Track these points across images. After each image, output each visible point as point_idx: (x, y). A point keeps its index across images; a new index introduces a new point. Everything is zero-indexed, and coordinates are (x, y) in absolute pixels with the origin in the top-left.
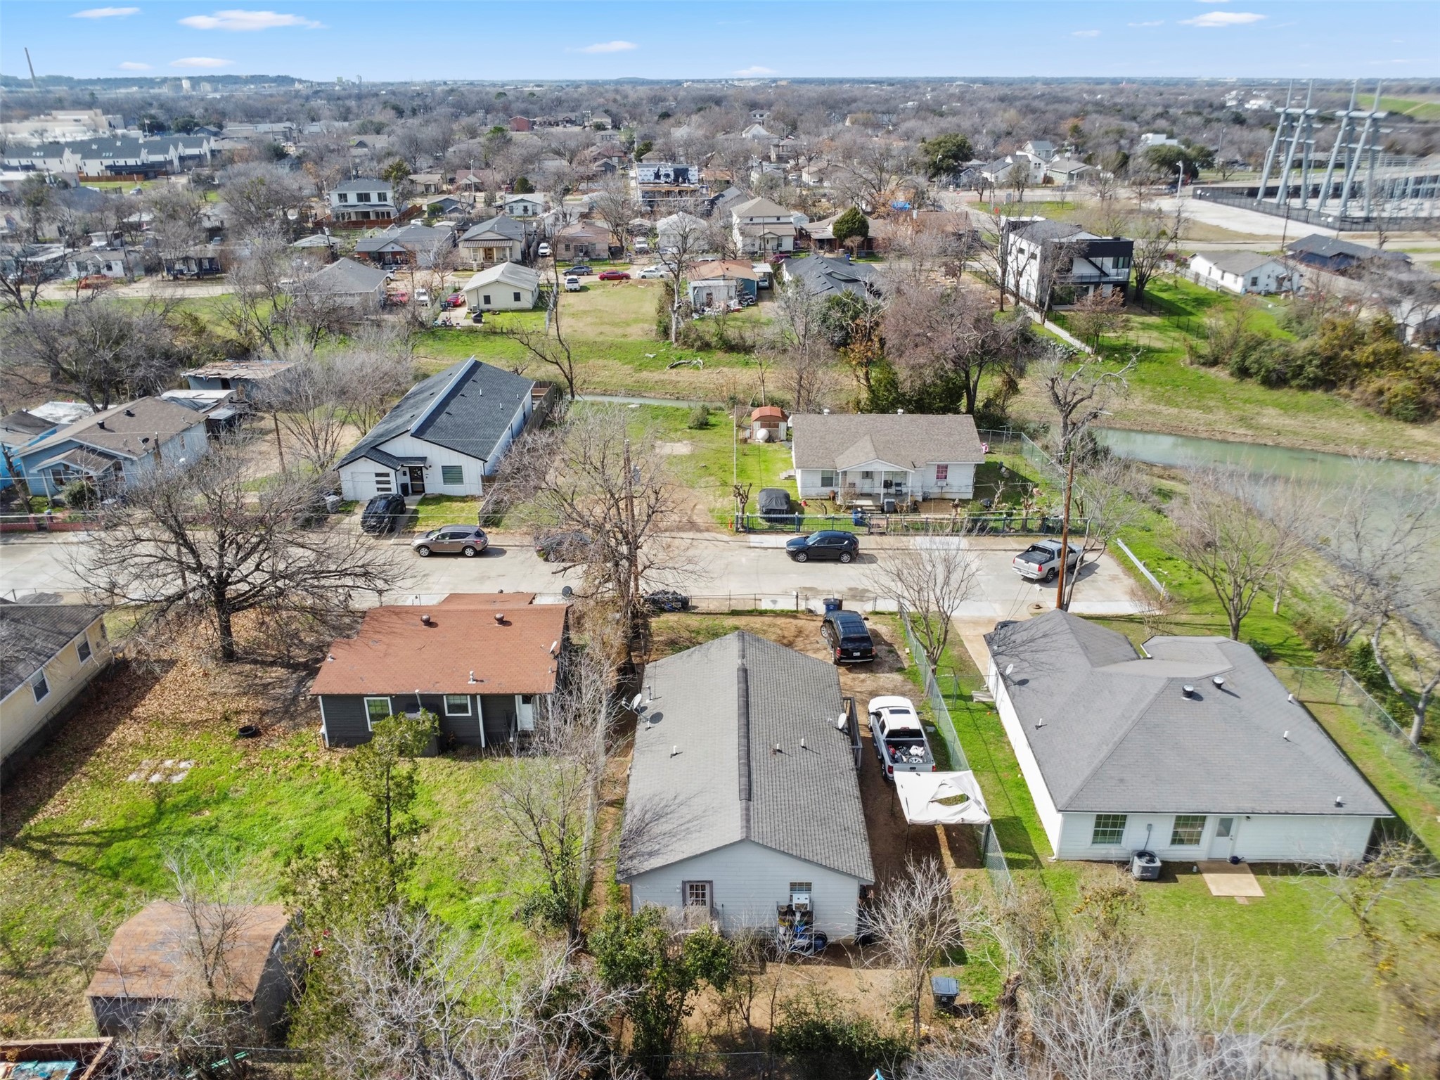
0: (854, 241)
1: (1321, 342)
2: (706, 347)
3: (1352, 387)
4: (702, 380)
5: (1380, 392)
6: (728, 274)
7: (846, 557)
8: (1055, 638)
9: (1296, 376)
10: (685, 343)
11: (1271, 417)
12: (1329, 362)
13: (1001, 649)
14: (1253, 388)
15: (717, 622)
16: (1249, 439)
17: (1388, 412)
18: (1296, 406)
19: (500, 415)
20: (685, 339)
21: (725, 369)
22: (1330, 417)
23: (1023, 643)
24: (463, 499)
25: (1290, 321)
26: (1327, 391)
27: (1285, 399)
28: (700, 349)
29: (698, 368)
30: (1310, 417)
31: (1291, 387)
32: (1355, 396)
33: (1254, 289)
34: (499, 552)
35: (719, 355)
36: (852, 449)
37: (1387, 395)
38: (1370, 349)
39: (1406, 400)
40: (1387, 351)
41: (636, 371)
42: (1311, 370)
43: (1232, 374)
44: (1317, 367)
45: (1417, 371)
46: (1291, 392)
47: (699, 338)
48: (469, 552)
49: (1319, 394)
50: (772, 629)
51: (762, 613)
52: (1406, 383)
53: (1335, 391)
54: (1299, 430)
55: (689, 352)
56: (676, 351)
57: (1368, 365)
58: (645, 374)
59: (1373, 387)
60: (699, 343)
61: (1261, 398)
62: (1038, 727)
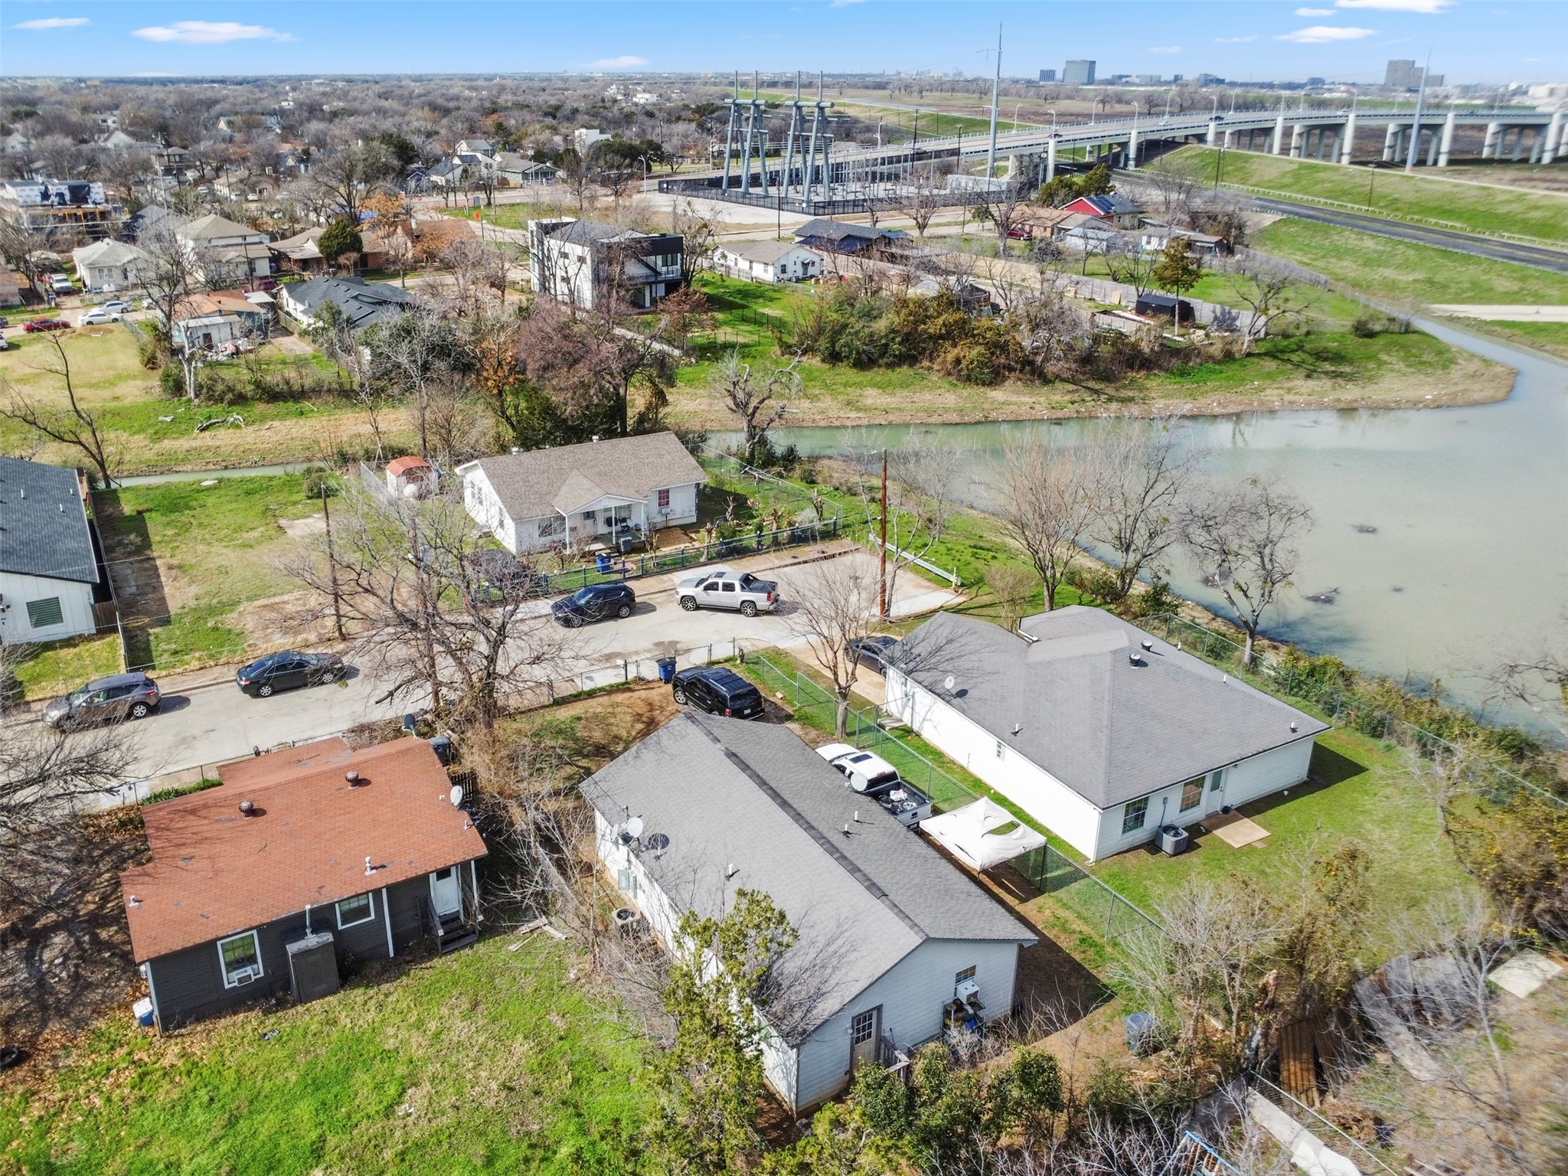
0: (348, 258)
1: (896, 320)
2: (240, 400)
3: (931, 360)
4: (250, 439)
5: (958, 361)
6: (223, 307)
7: (625, 611)
8: (963, 641)
9: (882, 355)
10: (209, 399)
11: (873, 397)
12: (907, 339)
13: (912, 665)
14: (846, 373)
15: (548, 718)
16: (865, 422)
17: (969, 379)
18: (890, 383)
19: (66, 520)
20: (209, 393)
21: (276, 423)
22: (922, 390)
23: (932, 654)
24: (70, 642)
25: (841, 303)
26: (911, 366)
27: (878, 379)
28: (231, 403)
29: (238, 427)
30: (905, 393)
31: (880, 366)
32: (936, 367)
33: (785, 276)
34: (178, 702)
35: (260, 407)
36: (565, 488)
37: (964, 363)
38: (940, 321)
39: (982, 365)
40: (956, 322)
41: (153, 441)
42: (896, 347)
43: (823, 361)
44: (900, 344)
45: (984, 338)
46: (881, 371)
47: (230, 389)
48: (140, 710)
49: (905, 369)
50: (619, 709)
51: (591, 694)
52: (978, 349)
53: (918, 365)
54: (902, 406)
55: (219, 407)
56: (202, 410)
57: (941, 337)
58: (167, 444)
59: (950, 357)
60: (230, 396)
61: (858, 380)
62: (1015, 733)
